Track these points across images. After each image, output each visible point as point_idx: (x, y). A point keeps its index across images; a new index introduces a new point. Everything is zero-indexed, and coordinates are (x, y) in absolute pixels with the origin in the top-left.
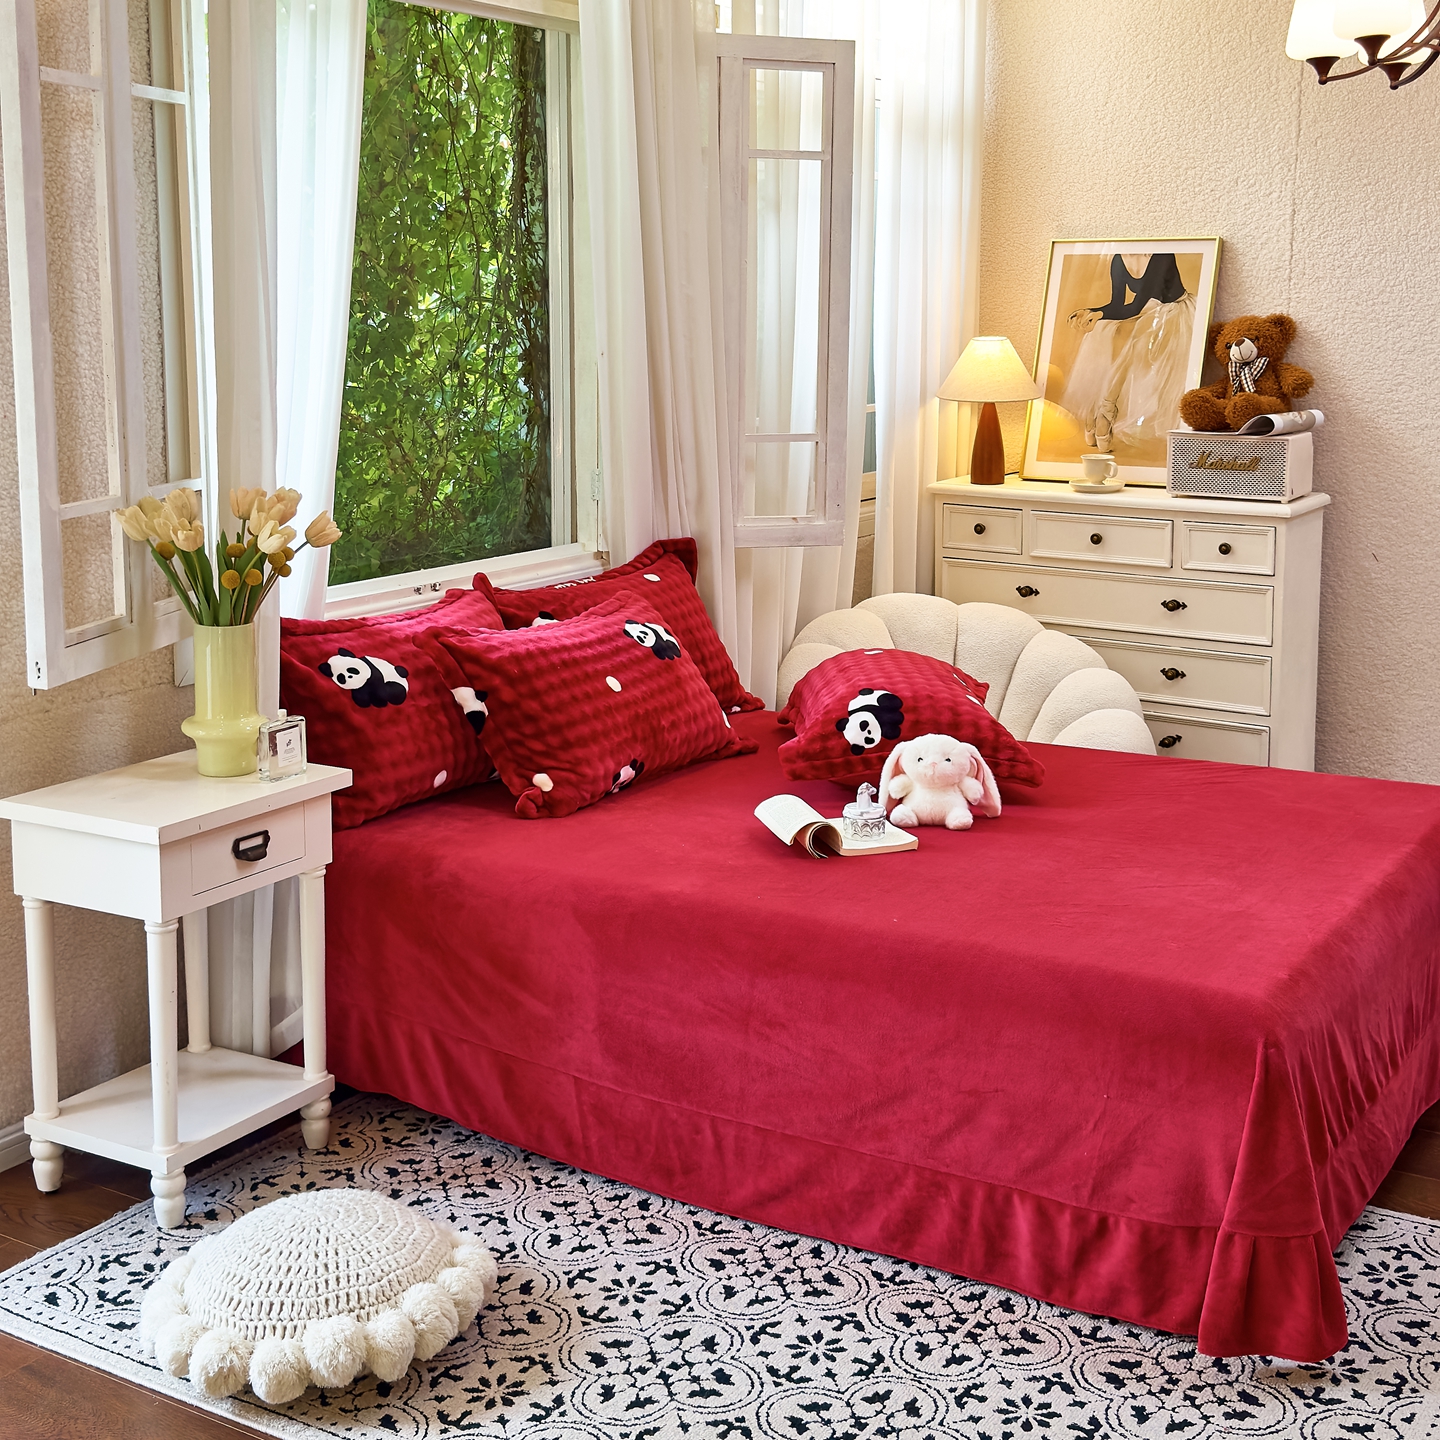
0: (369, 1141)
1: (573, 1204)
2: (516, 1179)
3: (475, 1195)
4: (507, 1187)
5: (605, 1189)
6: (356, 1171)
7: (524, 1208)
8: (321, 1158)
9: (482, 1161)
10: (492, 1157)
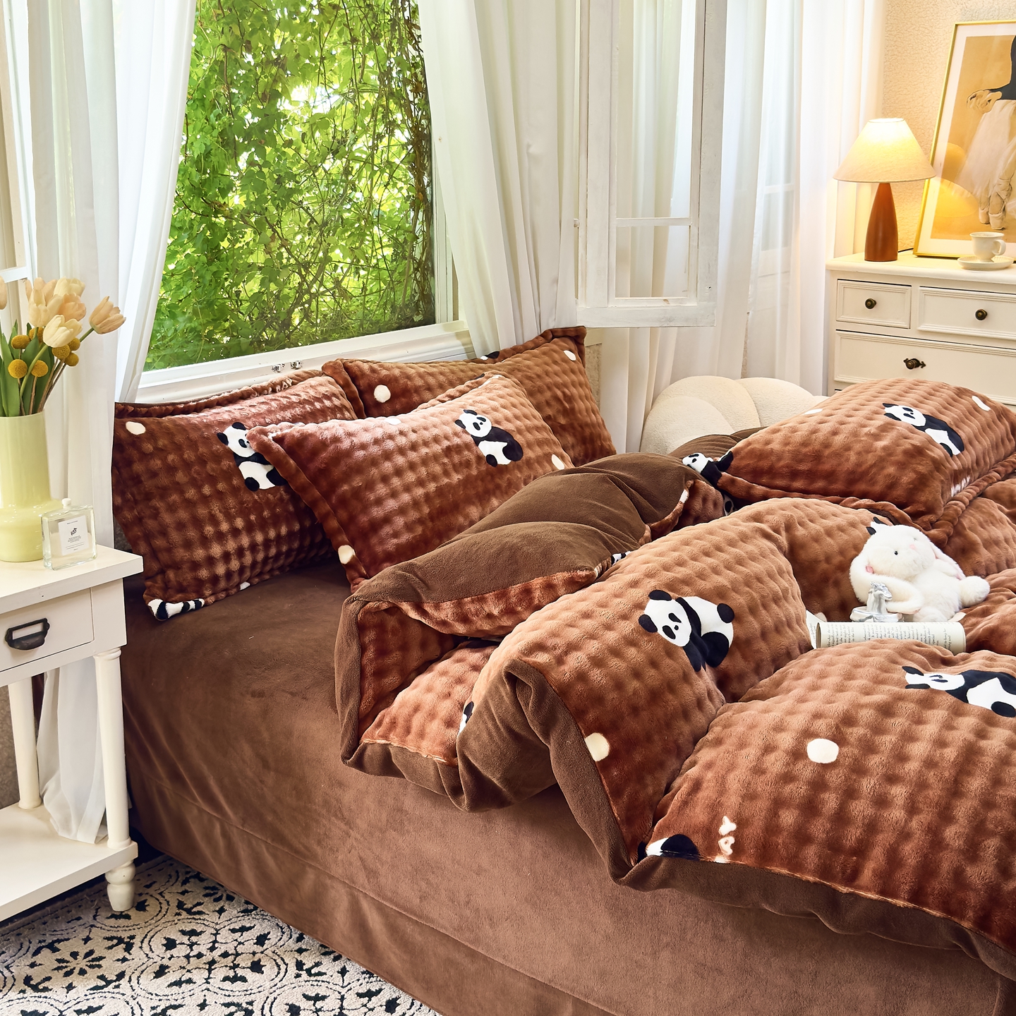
0: (164, 903)
1: (324, 998)
2: (279, 961)
3: (235, 979)
4: (269, 969)
5: (360, 982)
6: (137, 941)
7: (275, 999)
8: (112, 922)
9: (258, 938)
10: (269, 933)
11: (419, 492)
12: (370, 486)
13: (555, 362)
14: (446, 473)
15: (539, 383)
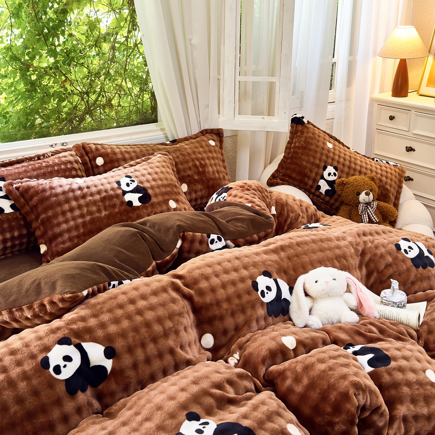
11: (80, 221)
12: (55, 216)
13: (202, 147)
14: (99, 211)
15: (187, 158)
